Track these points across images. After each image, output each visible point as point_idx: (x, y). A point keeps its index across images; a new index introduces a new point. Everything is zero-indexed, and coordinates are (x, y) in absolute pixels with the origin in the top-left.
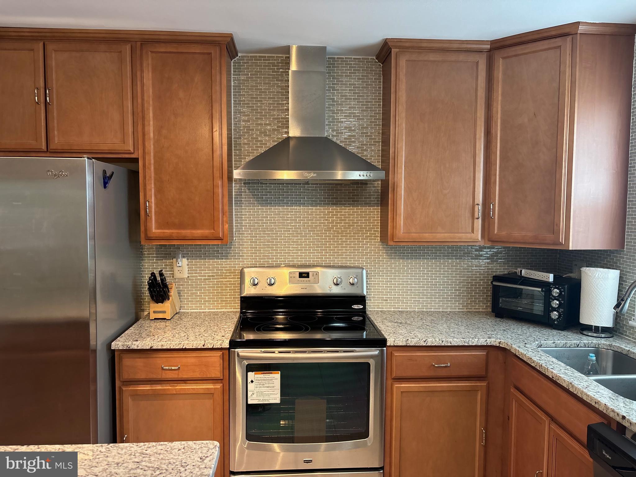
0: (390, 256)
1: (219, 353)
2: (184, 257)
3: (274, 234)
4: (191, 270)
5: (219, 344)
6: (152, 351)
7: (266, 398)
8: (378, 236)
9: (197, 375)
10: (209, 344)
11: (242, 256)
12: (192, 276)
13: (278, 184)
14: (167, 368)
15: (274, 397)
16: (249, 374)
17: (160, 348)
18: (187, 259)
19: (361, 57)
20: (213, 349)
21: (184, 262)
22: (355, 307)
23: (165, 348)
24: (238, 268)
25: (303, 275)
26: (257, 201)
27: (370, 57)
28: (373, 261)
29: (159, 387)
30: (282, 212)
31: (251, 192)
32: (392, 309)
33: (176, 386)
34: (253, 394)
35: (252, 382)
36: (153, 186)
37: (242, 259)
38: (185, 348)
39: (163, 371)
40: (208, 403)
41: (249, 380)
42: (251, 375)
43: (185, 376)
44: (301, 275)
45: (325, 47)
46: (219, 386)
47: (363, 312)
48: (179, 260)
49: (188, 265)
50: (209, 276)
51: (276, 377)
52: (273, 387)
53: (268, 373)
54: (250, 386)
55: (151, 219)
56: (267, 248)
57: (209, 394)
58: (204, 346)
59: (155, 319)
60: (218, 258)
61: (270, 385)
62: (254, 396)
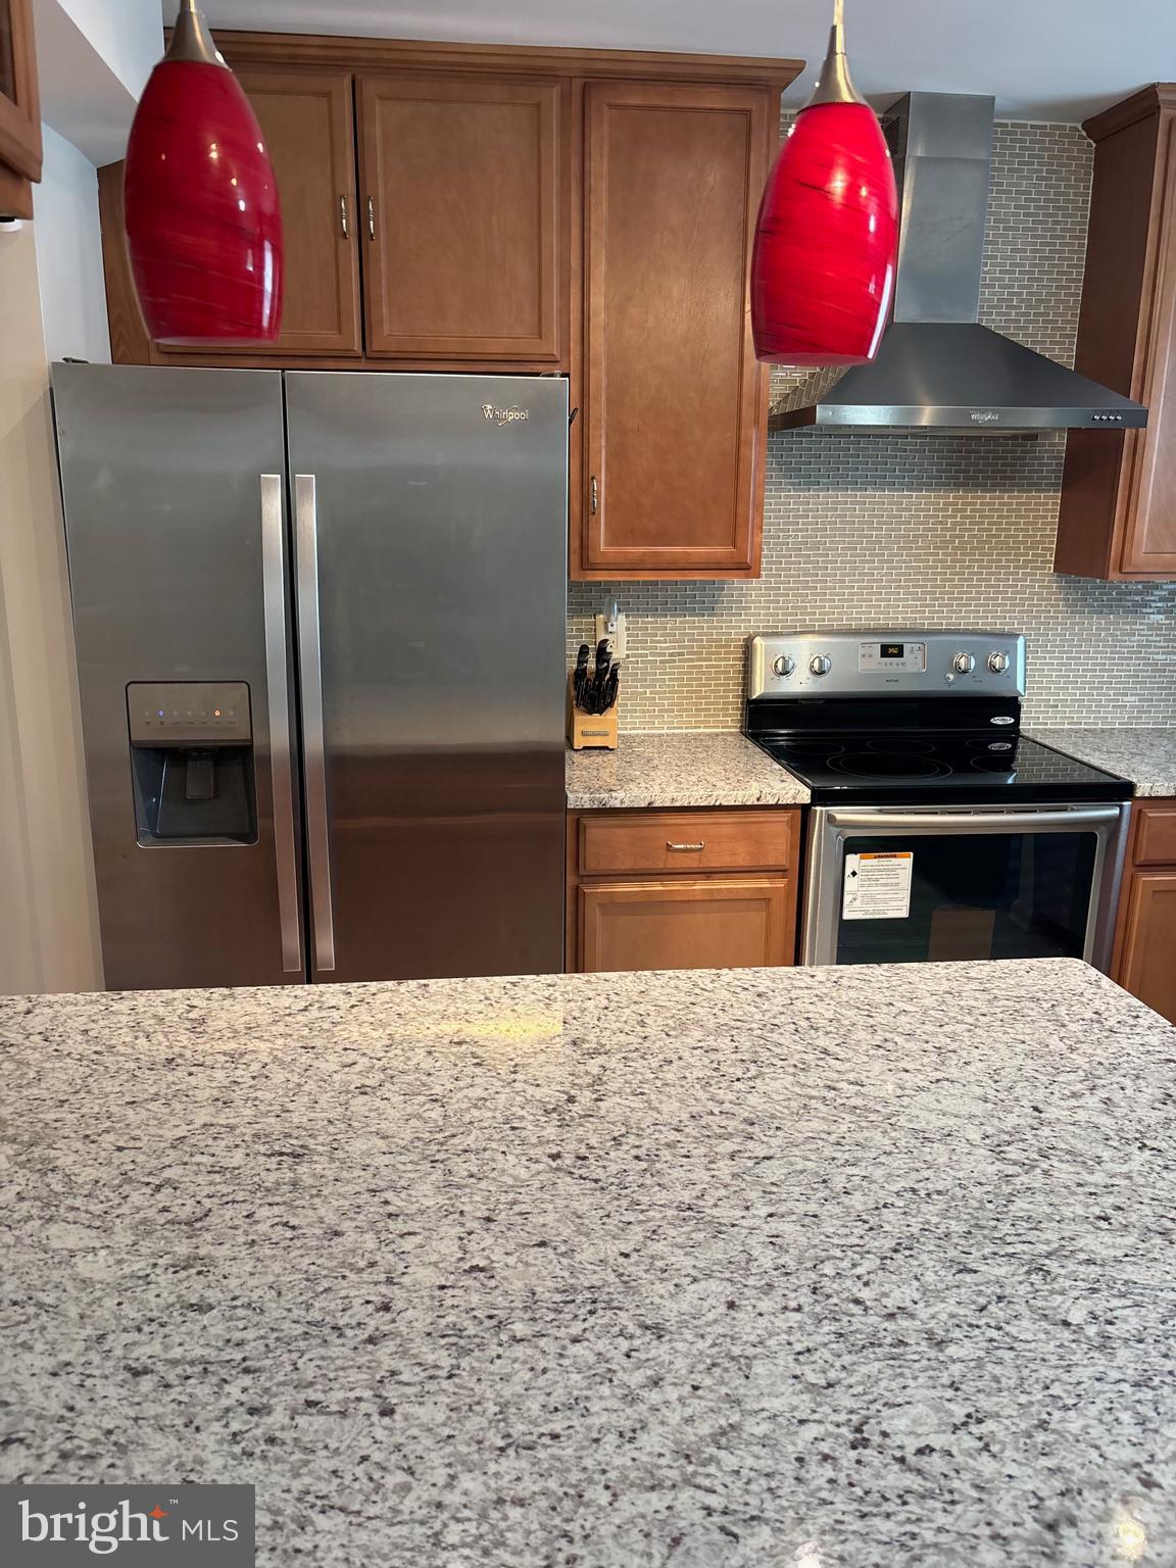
0: (1073, 607)
1: (785, 817)
2: (619, 610)
3: (821, 555)
4: (634, 642)
5: (789, 795)
6: (651, 810)
7: (881, 906)
8: (1050, 562)
9: (742, 860)
10: (769, 797)
11: (744, 608)
12: (634, 656)
13: (836, 436)
14: (682, 846)
15: (897, 906)
16: (849, 857)
17: (668, 804)
18: (627, 616)
19: (1048, 123)
20: (777, 807)
21: (620, 622)
22: (997, 721)
23: (678, 804)
24: (738, 634)
25: (890, 650)
26: (785, 477)
27: (1069, 125)
28: (1035, 618)
29: (657, 887)
30: (840, 503)
31: (773, 456)
32: (1066, 726)
33: (694, 885)
34: (855, 899)
35: (854, 874)
36: (603, 443)
37: (746, 615)
38: (720, 805)
39: (670, 854)
40: (757, 919)
41: (848, 871)
42: (853, 861)
43: (715, 862)
44: (885, 651)
45: (993, 99)
46: (781, 884)
47: (1012, 733)
48: (613, 618)
49: (628, 629)
50: (671, 655)
51: (903, 865)
52: (897, 884)
53: (888, 856)
54: (850, 884)
55: (598, 521)
56: (804, 588)
57: (763, 900)
58: (758, 799)
59: (585, 748)
60: (693, 612)
61: (890, 881)
62: (857, 903)
